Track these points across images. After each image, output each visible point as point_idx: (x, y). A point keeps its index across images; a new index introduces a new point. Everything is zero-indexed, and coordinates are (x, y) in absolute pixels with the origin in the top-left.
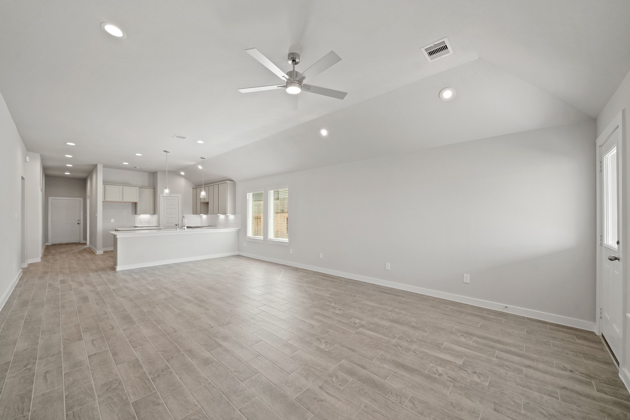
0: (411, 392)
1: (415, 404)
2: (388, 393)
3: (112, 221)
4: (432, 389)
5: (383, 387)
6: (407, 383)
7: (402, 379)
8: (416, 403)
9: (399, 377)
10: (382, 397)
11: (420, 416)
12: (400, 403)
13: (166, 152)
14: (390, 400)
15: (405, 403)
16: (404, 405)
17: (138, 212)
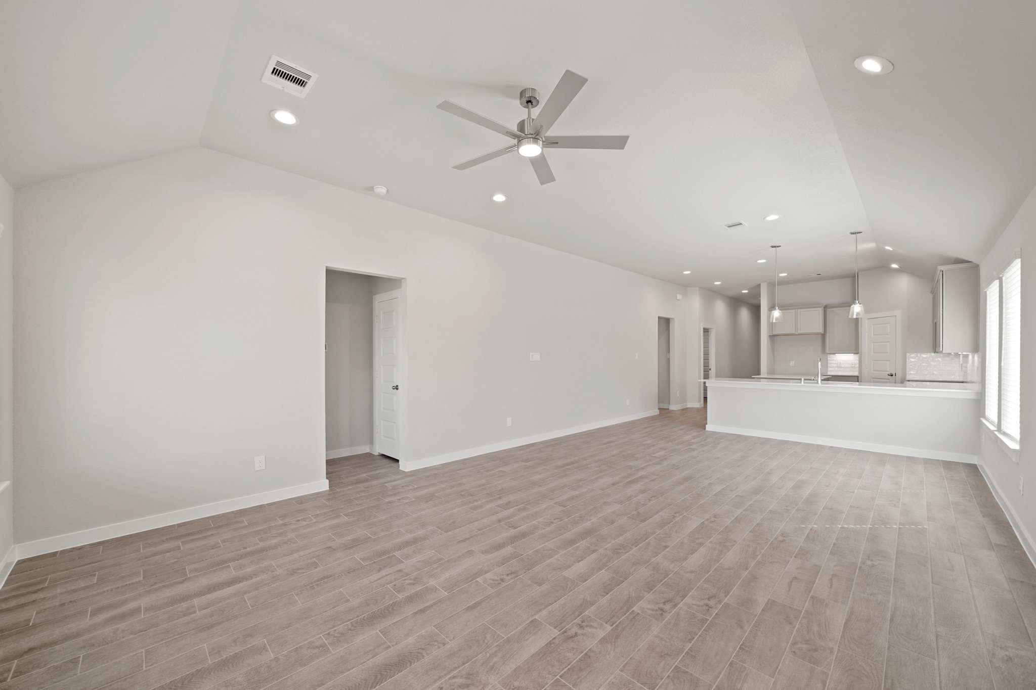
0: (336, 653)
1: (315, 648)
2: (352, 626)
3: (792, 363)
4: (323, 684)
5: (367, 624)
6: (357, 656)
7: (368, 652)
8: (316, 651)
9: (375, 649)
10: (351, 618)
11: (294, 646)
12: (329, 634)
13: (775, 247)
14: (341, 624)
15: (324, 639)
16: (322, 637)
17: (827, 351)
